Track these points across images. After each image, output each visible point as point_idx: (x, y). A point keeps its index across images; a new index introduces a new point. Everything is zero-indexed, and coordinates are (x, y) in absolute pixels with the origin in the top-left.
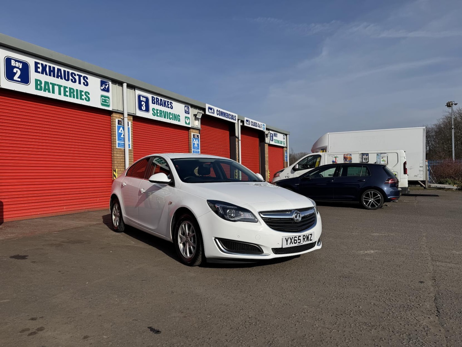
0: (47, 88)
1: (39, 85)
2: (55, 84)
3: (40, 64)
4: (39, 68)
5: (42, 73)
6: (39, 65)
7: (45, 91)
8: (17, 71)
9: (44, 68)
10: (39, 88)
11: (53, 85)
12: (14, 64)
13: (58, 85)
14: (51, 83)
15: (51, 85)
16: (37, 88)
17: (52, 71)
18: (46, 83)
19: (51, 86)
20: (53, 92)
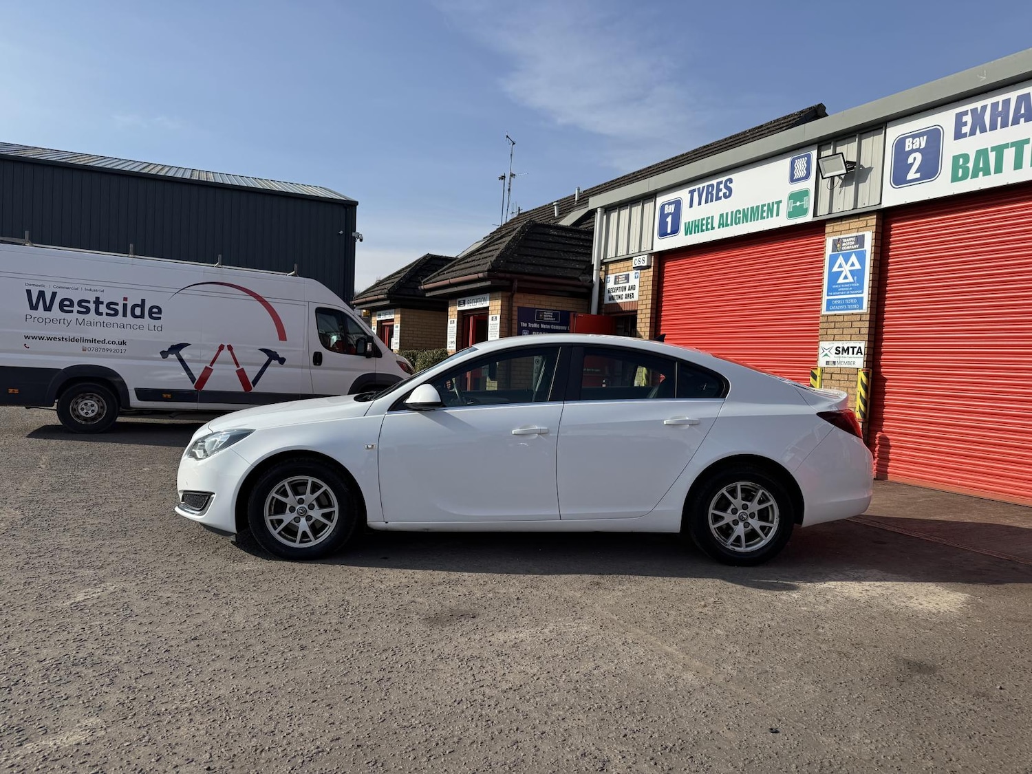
0: (981, 166)
1: (961, 167)
2: (1006, 146)
3: (969, 112)
4: (965, 124)
5: (973, 133)
6: (965, 119)
7: (975, 175)
8: (915, 159)
9: (978, 116)
10: (960, 175)
11: (999, 150)
12: (911, 145)
13: (1013, 144)
14: (993, 149)
15: (994, 153)
16: (955, 179)
17: (1000, 114)
18: (982, 154)
19: (992, 156)
20: (999, 169)
